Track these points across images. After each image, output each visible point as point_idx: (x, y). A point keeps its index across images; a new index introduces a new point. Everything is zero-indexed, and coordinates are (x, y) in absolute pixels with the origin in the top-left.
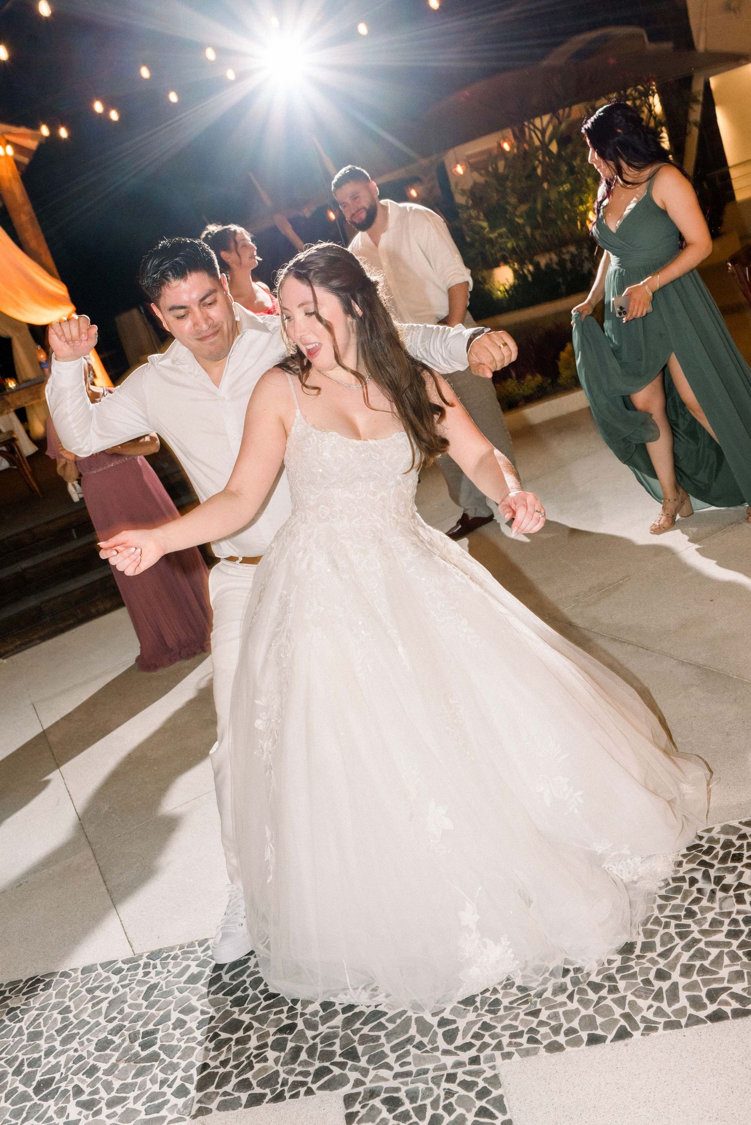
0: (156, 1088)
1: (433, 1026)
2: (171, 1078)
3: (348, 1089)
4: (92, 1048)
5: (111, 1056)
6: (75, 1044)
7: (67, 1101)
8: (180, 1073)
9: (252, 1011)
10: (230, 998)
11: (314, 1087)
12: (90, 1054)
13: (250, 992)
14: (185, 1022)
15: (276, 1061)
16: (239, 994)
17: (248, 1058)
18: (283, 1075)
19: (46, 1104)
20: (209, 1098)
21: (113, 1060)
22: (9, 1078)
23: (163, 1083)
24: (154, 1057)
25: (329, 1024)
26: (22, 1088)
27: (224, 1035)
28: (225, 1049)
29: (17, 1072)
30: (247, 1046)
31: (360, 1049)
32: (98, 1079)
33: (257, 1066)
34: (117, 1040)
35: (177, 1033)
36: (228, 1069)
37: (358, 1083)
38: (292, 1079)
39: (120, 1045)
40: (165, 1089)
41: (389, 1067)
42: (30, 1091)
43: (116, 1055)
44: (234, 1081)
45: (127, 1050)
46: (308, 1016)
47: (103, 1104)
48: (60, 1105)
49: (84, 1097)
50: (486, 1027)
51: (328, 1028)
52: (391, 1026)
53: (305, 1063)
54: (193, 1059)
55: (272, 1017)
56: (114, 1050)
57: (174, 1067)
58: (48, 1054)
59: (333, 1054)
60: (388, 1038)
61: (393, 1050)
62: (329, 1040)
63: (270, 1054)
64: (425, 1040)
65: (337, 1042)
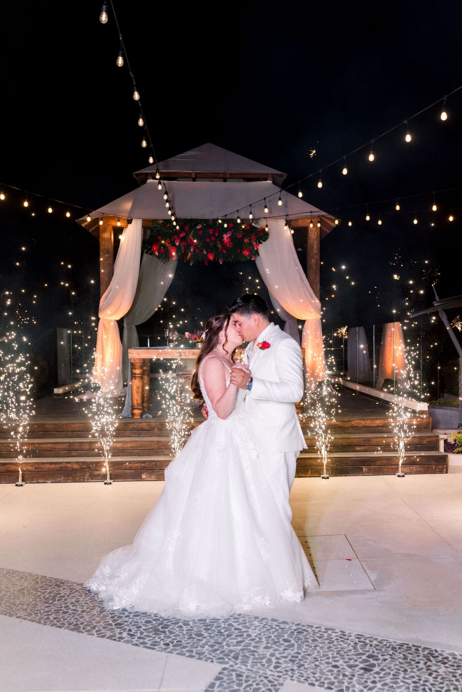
0: (158, 640)
1: (272, 662)
2: (166, 639)
3: (227, 666)
4: (143, 621)
5: (148, 626)
6: (138, 618)
7: (125, 631)
8: (170, 640)
9: (210, 634)
10: (204, 627)
11: (215, 661)
12: (141, 622)
13: (214, 628)
14: (183, 627)
15: (207, 650)
16: (209, 627)
17: (198, 645)
18: (206, 654)
19: (116, 629)
20: (176, 650)
21: (149, 627)
22: (108, 618)
23: (162, 640)
24: (164, 632)
25: (235, 648)
26: (111, 622)
27: (194, 636)
28: (191, 640)
29: (112, 617)
30: (200, 642)
31: (240, 657)
32: (140, 630)
33: (199, 648)
34: (154, 622)
35: (177, 629)
36: (188, 645)
37: (232, 666)
38: (208, 656)
39: (154, 624)
40: (162, 642)
41: (246, 666)
42: (113, 624)
43: (151, 626)
44: (188, 649)
45: (155, 627)
47: (136, 637)
48: (121, 631)
49: (131, 633)
50: (292, 670)
52: (257, 656)
53: (218, 654)
54: (178, 638)
55: (216, 638)
56: (151, 625)
57: (169, 637)
58: (126, 617)
59: (229, 655)
60: (253, 659)
61: (252, 662)
62: (231, 651)
63: (207, 647)
64: (266, 665)
65: (234, 653)
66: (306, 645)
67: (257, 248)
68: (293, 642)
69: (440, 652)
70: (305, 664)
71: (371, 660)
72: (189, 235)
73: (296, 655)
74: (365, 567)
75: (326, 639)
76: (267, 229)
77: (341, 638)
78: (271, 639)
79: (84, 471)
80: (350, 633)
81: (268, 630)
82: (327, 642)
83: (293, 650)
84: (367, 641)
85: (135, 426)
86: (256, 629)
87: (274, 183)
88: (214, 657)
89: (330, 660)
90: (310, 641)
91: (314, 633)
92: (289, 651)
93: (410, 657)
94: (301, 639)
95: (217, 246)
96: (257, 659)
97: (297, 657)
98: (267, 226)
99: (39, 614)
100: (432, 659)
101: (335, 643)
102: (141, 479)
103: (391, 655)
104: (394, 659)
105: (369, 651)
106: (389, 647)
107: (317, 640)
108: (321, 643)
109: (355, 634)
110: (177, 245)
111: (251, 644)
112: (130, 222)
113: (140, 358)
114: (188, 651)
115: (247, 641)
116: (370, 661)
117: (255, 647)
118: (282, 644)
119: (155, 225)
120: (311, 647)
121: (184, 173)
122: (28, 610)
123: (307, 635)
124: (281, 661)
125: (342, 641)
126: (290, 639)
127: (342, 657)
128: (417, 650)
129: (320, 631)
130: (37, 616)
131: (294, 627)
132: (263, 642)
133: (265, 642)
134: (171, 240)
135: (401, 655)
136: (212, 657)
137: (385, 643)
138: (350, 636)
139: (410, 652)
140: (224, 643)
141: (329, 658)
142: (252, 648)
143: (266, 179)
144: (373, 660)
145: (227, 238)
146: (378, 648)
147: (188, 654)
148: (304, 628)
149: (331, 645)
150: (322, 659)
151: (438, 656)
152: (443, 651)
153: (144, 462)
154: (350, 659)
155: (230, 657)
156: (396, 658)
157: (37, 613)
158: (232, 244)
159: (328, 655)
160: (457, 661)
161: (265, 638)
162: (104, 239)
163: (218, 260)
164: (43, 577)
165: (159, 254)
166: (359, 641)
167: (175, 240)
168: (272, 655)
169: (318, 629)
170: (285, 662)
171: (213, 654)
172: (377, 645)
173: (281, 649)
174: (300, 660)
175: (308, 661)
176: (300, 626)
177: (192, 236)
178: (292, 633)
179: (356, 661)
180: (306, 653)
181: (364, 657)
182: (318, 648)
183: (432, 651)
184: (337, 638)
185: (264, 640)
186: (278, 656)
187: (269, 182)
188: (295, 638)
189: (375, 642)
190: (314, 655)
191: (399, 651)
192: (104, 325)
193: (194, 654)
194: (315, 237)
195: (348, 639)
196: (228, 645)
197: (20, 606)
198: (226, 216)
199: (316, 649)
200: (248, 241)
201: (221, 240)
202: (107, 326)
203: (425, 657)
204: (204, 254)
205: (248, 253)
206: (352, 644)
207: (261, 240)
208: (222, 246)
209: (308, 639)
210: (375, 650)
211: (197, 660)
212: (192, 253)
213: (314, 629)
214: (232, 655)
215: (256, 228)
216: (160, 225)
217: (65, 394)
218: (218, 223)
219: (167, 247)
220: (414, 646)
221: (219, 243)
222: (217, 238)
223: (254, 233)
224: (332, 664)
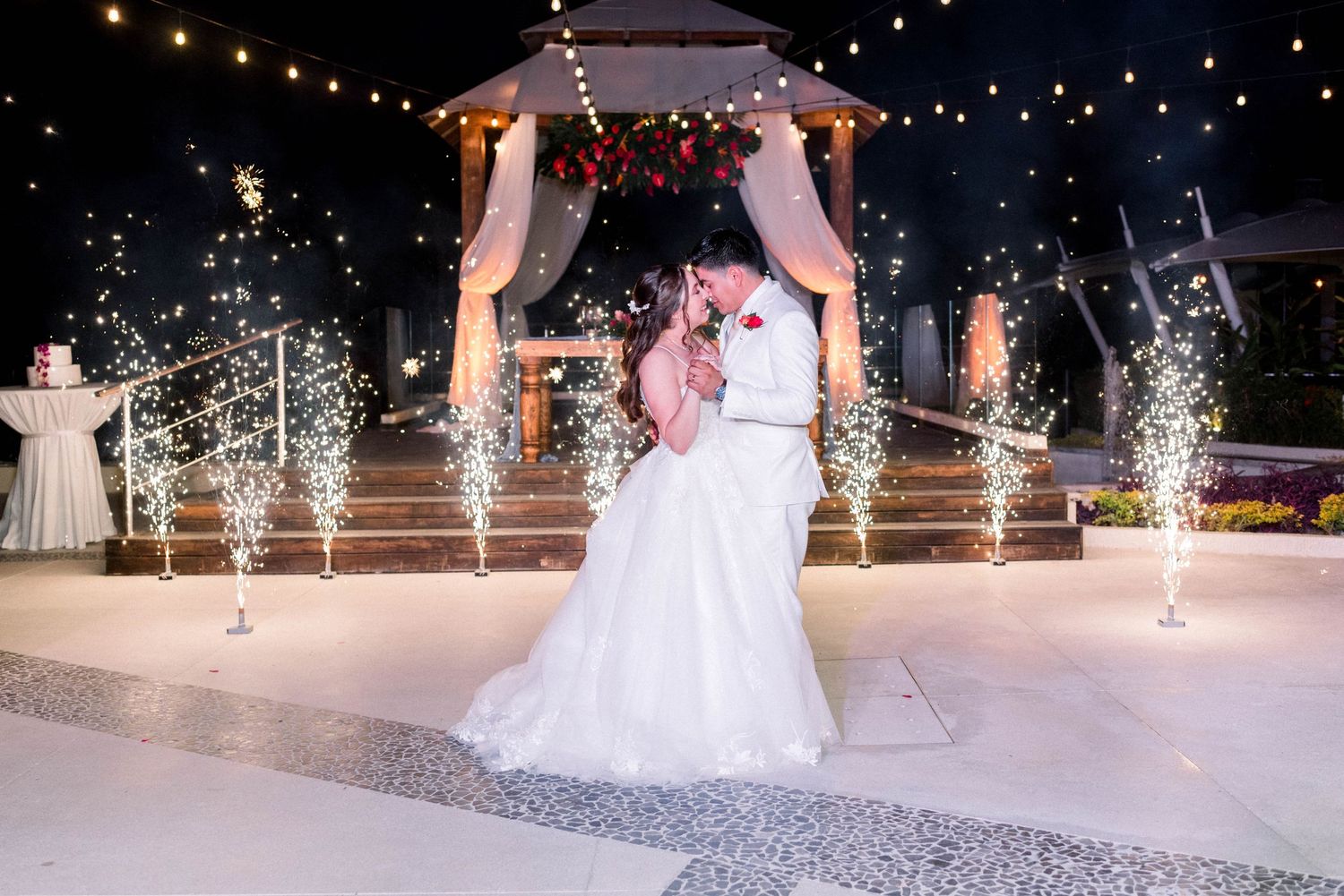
0: (581, 817)
1: (777, 850)
2: (594, 816)
3: (699, 856)
4: (554, 789)
5: (562, 795)
6: (545, 784)
7: (524, 804)
8: (601, 817)
9: (669, 808)
10: (659, 798)
11: (679, 849)
12: (550, 790)
13: (675, 800)
14: (621, 798)
15: (664, 832)
16: (667, 798)
17: (649, 824)
18: (664, 838)
19: (508, 801)
20: (611, 832)
21: (564, 798)
22: (494, 783)
23: (587, 816)
24: (591, 806)
25: (713, 829)
26: (498, 789)
27: (641, 811)
28: (637, 817)
29: (499, 783)
30: (652, 820)
31: (722, 844)
32: (548, 802)
33: (651, 830)
34: (572, 791)
35: (613, 801)
36: (632, 824)
37: (707, 856)
38: (667, 841)
40: (587, 819)
41: (734, 857)
42: (503, 793)
43: (567, 796)
44: (632, 830)
45: (575, 797)
47: (543, 813)
48: (518, 804)
49: (535, 806)
50: (812, 863)
51: (711, 830)
52: (750, 842)
53: (683, 839)
54: (614, 814)
55: (679, 814)
56: (567, 794)
57: (599, 813)
58: (524, 782)
59: (704, 841)
60: (744, 846)
61: (742, 851)
62: (707, 835)
63: (664, 828)
64: (767, 854)
65: (711, 837)
66: (835, 826)
67: (741, 165)
68: (812, 820)
69: (1065, 838)
70: (834, 854)
71: (947, 848)
72: (620, 142)
73: (818, 841)
74: (937, 708)
75: (869, 817)
76: (758, 131)
77: (895, 815)
78: (773, 816)
79: (439, 553)
80: (911, 808)
81: (768, 803)
82: (870, 821)
83: (811, 834)
84: (940, 821)
85: (528, 476)
86: (747, 801)
87: (771, 48)
88: (678, 843)
89: (877, 849)
90: (842, 820)
91: (849, 807)
92: (805, 834)
93: (1014, 844)
94: (827, 817)
95: (669, 162)
96: (751, 846)
97: (821, 844)
98: (758, 125)
99: (375, 776)
100: (1051, 847)
101: (885, 823)
102: (539, 568)
103: (982, 842)
104: (986, 847)
105: (943, 836)
106: (977, 830)
107: (852, 818)
108: (859, 822)
109: (918, 809)
110: (599, 159)
111: (741, 823)
112: (514, 118)
113: (537, 355)
114: (632, 834)
115: (733, 819)
116: (945, 851)
117: (745, 828)
118: (794, 825)
119: (560, 125)
120: (844, 828)
121: (610, 32)
122: (356, 770)
123: (836, 811)
124: (791, 849)
125: (896, 820)
126: (807, 816)
127: (897, 844)
128: (1026, 834)
129: (858, 805)
130: (372, 780)
131: (814, 799)
132: (760, 821)
133: (764, 821)
134: (587, 151)
135: (999, 842)
136: (674, 843)
137: (970, 823)
138: (910, 812)
139: (1014, 837)
140: (694, 822)
141: (874, 846)
142: (742, 831)
143: (756, 43)
144: (950, 849)
145: (688, 147)
146: (958, 830)
147: (632, 839)
148: (832, 800)
149: (878, 826)
150: (863, 846)
151: (1061, 844)
152: (1069, 836)
153: (544, 537)
154: (912, 847)
155: (704, 844)
156: (990, 846)
157: (372, 775)
158: (696, 157)
159: (873, 841)
160: (1095, 851)
161: (764, 814)
162: (469, 150)
163: (671, 187)
164: (377, 720)
165: (566, 176)
166: (926, 821)
167: (594, 150)
168: (777, 840)
169: (855, 802)
170: (799, 851)
171: (676, 839)
172: (957, 827)
173: (792, 832)
174: (824, 848)
175: (838, 850)
176: (823, 798)
177: (625, 143)
178: (810, 807)
179: (921, 850)
180: (835, 838)
181: (935, 845)
182: (855, 831)
183: (1052, 836)
184: (888, 815)
186: (786, 841)
187: (763, 47)
188: (815, 814)
189: (953, 822)
190: (849, 841)
191: (994, 836)
192: (469, 303)
193: (643, 838)
194: (844, 145)
195: (907, 818)
196: (700, 825)
197: (342, 765)
198: (685, 107)
199: (853, 832)
200: (725, 153)
201: (677, 151)
202: (474, 304)
203: (1038, 845)
204: (645, 176)
205: (724, 175)
206: (914, 824)
207: (748, 152)
208: (679, 162)
209: (837, 816)
210: (952, 833)
211: (649, 848)
212: (626, 175)
213: (847, 801)
214: (708, 840)
215: (738, 129)
216: (568, 125)
217: (401, 425)
218: (670, 120)
219: (582, 163)
220: (1020, 828)
221: (672, 156)
222: (669, 146)
223: (734, 139)
224: (879, 853)
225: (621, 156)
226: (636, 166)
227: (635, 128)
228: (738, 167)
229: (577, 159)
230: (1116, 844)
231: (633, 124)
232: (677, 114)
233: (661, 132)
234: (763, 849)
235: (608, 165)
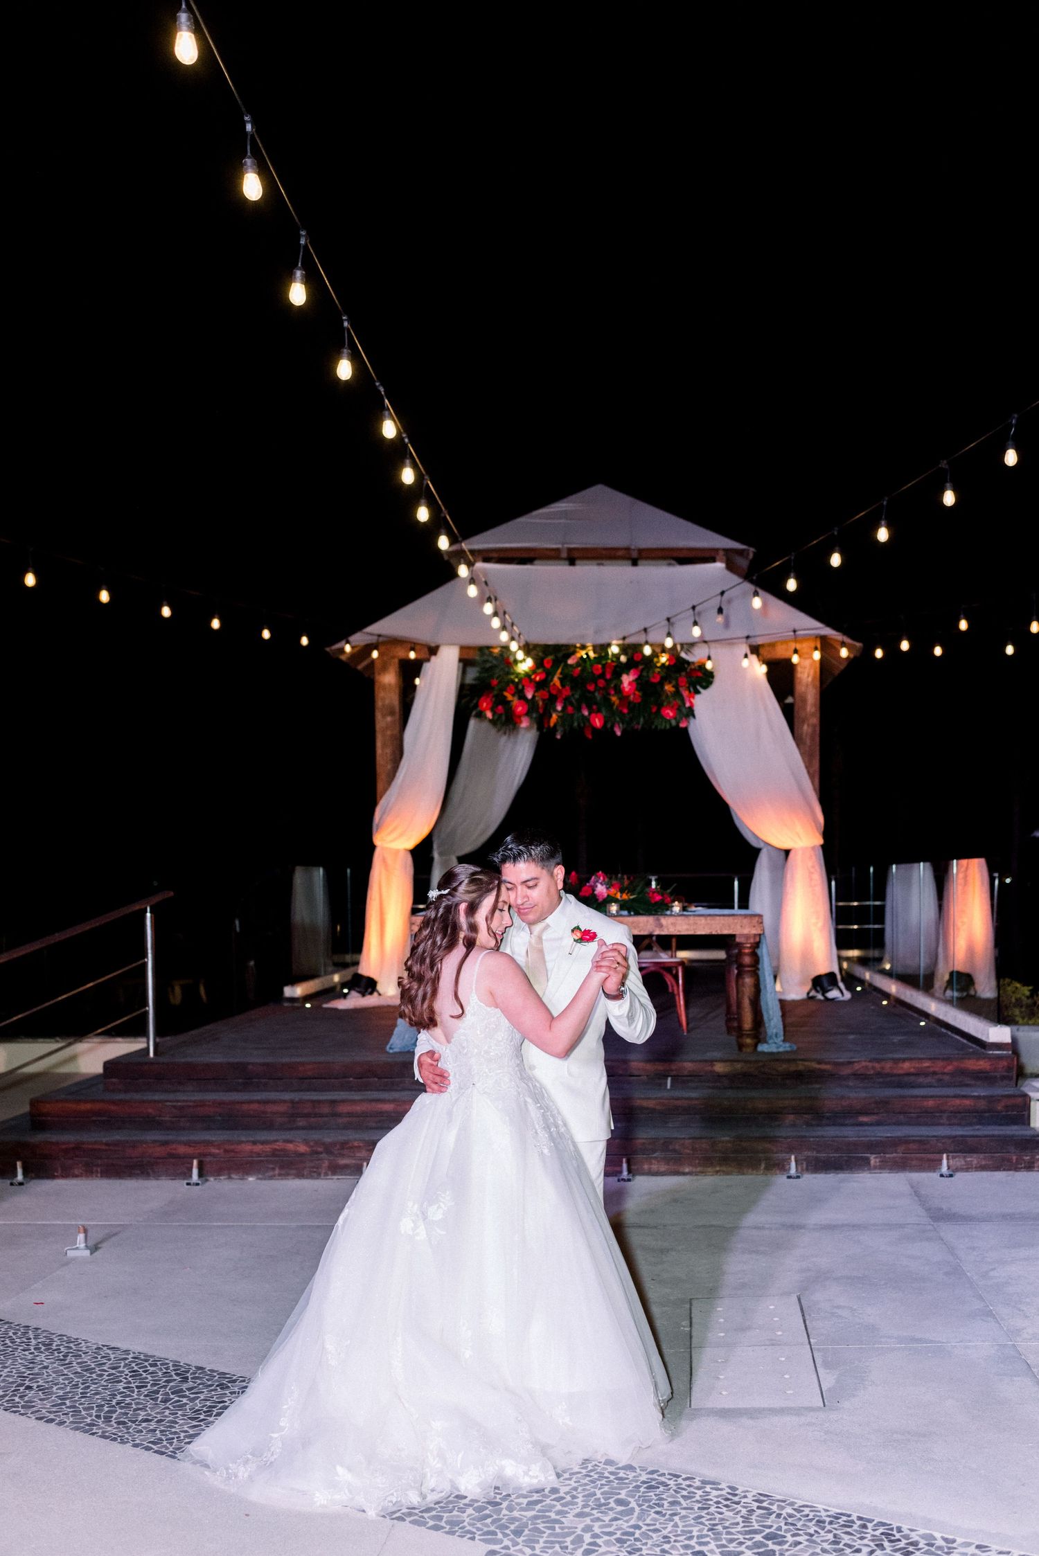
1: (584, 1542)
3: (496, 1547)
11: (477, 1538)
15: (469, 1516)
17: (454, 1507)
18: (465, 1524)
25: (523, 1513)
30: (460, 1501)
31: (526, 1532)
33: (455, 1513)
36: (437, 1506)
37: (506, 1548)
38: (468, 1528)
41: (534, 1549)
46: (514, 1503)
51: (520, 1515)
52: (558, 1530)
53: (487, 1525)
59: (507, 1528)
60: (550, 1535)
61: (546, 1542)
62: (513, 1520)
63: (470, 1511)
64: (571, 1547)
65: (517, 1523)
66: (657, 1513)
67: (692, 703)
68: (633, 1504)
69: (906, 1532)
70: (644, 1547)
71: (770, 1543)
72: (553, 678)
73: (632, 1530)
74: (818, 1361)
75: (698, 1502)
76: (710, 665)
77: (727, 1499)
78: (593, 1499)
79: (318, 1158)
80: (747, 1491)
81: (593, 1482)
82: (697, 1506)
83: (627, 1521)
84: (774, 1508)
86: (570, 1479)
87: (730, 567)
88: (478, 1529)
89: (693, 1543)
90: (666, 1504)
91: (679, 1488)
92: (620, 1522)
93: (846, 1539)
94: (650, 1501)
95: (610, 700)
96: (557, 1535)
97: (633, 1534)
98: (709, 659)
99: (176, 1440)
100: (886, 1544)
101: (713, 1509)
103: (812, 1535)
104: (814, 1542)
105: (770, 1527)
106: (811, 1520)
107: (679, 1503)
108: (685, 1509)
109: (755, 1492)
110: (529, 696)
111: (555, 1506)
112: (434, 651)
114: (432, 1518)
115: (548, 1501)
116: (767, 1546)
117: (558, 1513)
118: (612, 1509)
119: (485, 658)
120: (664, 1515)
121: (547, 549)
122: (157, 1432)
123: (663, 1493)
124: (599, 1541)
125: (726, 1506)
126: (630, 1499)
127: (717, 1537)
128: (864, 1526)
129: (690, 1486)
130: (171, 1444)
131: (644, 1477)
132: (577, 1504)
133: (580, 1504)
134: (517, 687)
135: (830, 1536)
136: (474, 1530)
137: (807, 1511)
138: (745, 1497)
139: (849, 1530)
140: (505, 1504)
141: (691, 1538)
142: (553, 1516)
143: (715, 560)
144: (774, 1543)
145: (630, 683)
146: (790, 1520)
147: (431, 1523)
148: (663, 1479)
149: (703, 1513)
150: (679, 1538)
151: (899, 1540)
152: (912, 1530)
154: (731, 1541)
155: (508, 1531)
156: (818, 1540)
157: (173, 1439)
158: (640, 694)
159: (691, 1532)
160: (933, 1549)
161: (583, 1496)
162: (384, 687)
163: (612, 727)
165: (492, 716)
166: (759, 1508)
167: (524, 687)
168: (588, 1529)
169: (688, 1482)
170: (607, 1543)
171: (479, 1525)
172: (791, 1516)
173: (607, 1519)
174: (636, 1540)
175: (650, 1542)
176: (655, 1476)
177: (559, 678)
178: (638, 1487)
179: (741, 1543)
180: (652, 1528)
181: (758, 1538)
182: (676, 1518)
183: (892, 1529)
184: (719, 1499)
185: (580, 1500)
186: (597, 1530)
187: (721, 565)
188: (639, 1497)
189: (789, 1510)
190: (665, 1532)
191: (828, 1527)
192: (384, 861)
193: (443, 1524)
194: (810, 682)
195: (738, 1503)
196: (510, 1509)
197: (144, 1424)
198: (624, 638)
199: (673, 1520)
200: (673, 689)
201: (618, 689)
202: (389, 861)
203: (873, 1540)
204: (583, 715)
205: (671, 714)
206: (744, 1511)
207: (698, 687)
208: (620, 699)
209: (663, 1499)
210: (782, 1524)
211: (446, 1536)
212: (560, 714)
213: (680, 1481)
214: (512, 1527)
215: (688, 663)
216: (495, 658)
217: (307, 998)
218: (610, 653)
219: (510, 702)
220: (860, 1518)
221: (613, 692)
222: (608, 682)
223: (683, 674)
224: (694, 1547)
225: (554, 692)
226: (571, 703)
227: (570, 662)
228: (688, 705)
229: (506, 697)
230: (960, 1540)
231: (569, 656)
232: (619, 645)
233: (600, 666)
234: (569, 1539)
235: (541, 703)
